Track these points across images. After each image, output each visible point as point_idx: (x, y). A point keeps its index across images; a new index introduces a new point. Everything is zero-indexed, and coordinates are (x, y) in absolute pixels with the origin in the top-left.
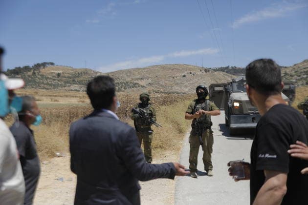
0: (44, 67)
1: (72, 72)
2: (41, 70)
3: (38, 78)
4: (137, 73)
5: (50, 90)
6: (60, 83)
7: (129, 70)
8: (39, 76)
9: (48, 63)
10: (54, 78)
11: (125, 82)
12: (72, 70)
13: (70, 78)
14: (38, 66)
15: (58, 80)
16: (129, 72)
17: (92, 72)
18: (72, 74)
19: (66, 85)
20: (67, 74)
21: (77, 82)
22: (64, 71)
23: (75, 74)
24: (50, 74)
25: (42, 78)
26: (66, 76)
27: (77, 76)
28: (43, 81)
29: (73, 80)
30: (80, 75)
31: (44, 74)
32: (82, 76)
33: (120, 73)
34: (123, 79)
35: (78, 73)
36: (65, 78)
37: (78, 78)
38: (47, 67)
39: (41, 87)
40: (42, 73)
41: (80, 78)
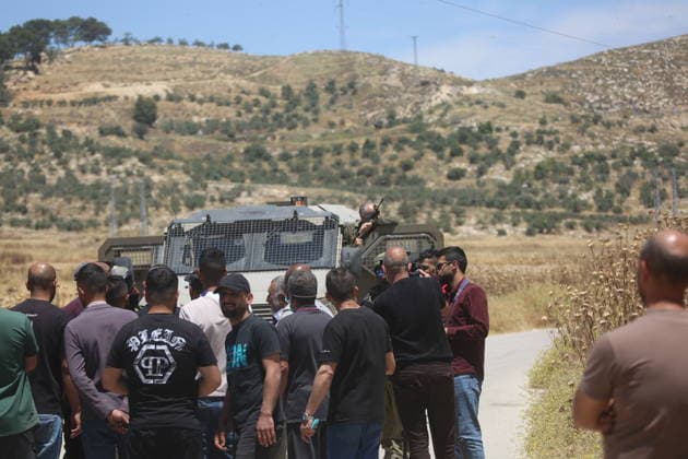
0: (33, 64)
1: (243, 83)
5: (92, 234)
6: (156, 178)
9: (62, 29)
10: (113, 140)
11: (651, 145)
12: (240, 73)
13: (229, 132)
17: (393, 80)
18: (238, 100)
19: (200, 192)
20: (201, 102)
21: (282, 166)
22: (180, 82)
23: (264, 101)
24: (83, 111)
25: (25, 147)
26: (196, 119)
27: (277, 117)
28: (36, 170)
29: (247, 151)
30: (299, 110)
31: (37, 112)
32: (316, 112)
33: (615, 74)
34: (636, 120)
35: (287, 91)
36: (191, 139)
37: (284, 130)
38: (52, 56)
39: (24, 211)
40: (26, 104)
41: (299, 130)
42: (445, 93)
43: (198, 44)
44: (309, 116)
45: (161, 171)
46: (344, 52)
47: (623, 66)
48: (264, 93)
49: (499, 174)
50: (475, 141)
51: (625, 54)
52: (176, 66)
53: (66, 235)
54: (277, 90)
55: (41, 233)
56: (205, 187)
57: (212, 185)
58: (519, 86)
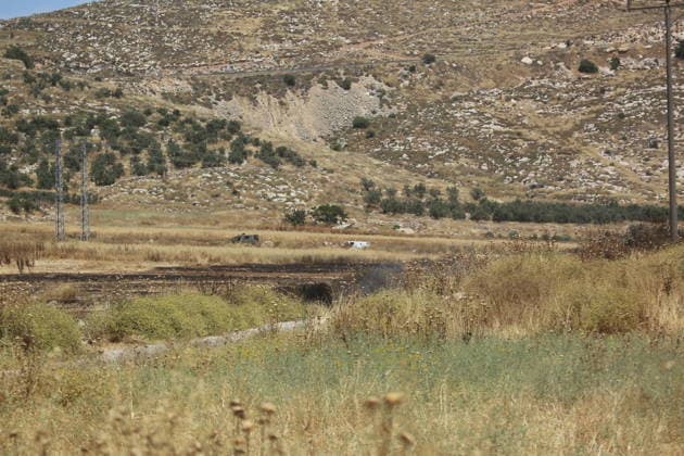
4: (250, 26)
33: (98, 29)
47: (107, 21)
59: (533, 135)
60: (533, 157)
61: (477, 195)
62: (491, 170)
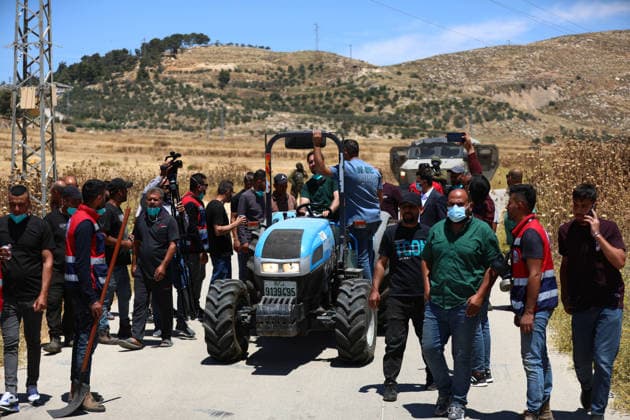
0: (174, 54)
1: (270, 64)
2: (163, 64)
3: (159, 92)
4: (504, 64)
5: (198, 133)
6: (228, 107)
7: (474, 53)
8: (160, 86)
9: (188, 38)
10: (209, 89)
11: (459, 99)
12: (268, 59)
13: (263, 87)
14: (154, 49)
15: (223, 99)
16: (475, 61)
17: (340, 65)
18: (268, 73)
19: (249, 115)
20: (250, 73)
21: (287, 103)
22: (241, 63)
23: (280, 73)
24: (196, 76)
25: (169, 92)
26: (248, 81)
27: (286, 80)
28: (174, 102)
29: (271, 96)
30: (296, 78)
31: (175, 76)
32: (304, 79)
33: (443, 65)
34: (452, 87)
35: (291, 68)
36: (244, 90)
37: (289, 87)
38: (183, 51)
39: (167, 122)
40: (170, 73)
41: (296, 86)
42: (364, 71)
43: (250, 46)
44: (301, 80)
45: (231, 105)
46: (318, 51)
47: (447, 63)
48: (279, 69)
49: (389, 110)
50: (378, 94)
51: (447, 57)
52: (239, 56)
53: (186, 133)
54: (286, 68)
55: (175, 132)
56: (251, 112)
57: (254, 111)
58: (399, 70)
59: (621, 109)
60: (622, 118)
61: (604, 132)
62: (606, 123)
